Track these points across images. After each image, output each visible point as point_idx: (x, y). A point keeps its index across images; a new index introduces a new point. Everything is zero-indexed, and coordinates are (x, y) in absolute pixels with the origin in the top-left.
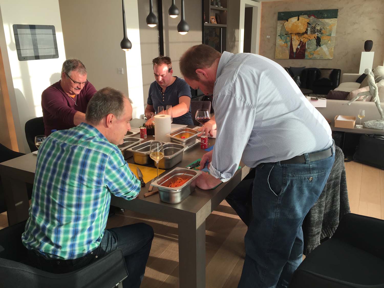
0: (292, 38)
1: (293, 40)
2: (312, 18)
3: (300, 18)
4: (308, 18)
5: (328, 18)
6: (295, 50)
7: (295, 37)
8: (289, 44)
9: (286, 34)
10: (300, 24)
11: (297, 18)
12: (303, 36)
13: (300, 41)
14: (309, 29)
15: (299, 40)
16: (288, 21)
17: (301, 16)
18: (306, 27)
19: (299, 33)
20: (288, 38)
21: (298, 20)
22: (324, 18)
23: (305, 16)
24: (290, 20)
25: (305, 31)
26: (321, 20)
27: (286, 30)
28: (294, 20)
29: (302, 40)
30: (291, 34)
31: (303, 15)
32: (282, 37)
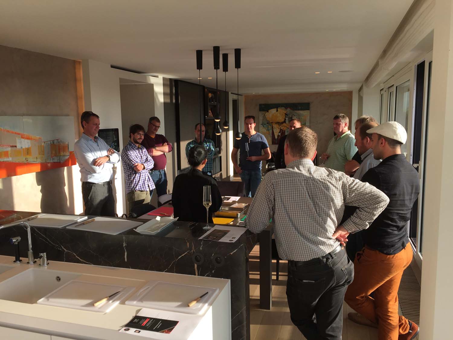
0: (273, 126)
1: (274, 128)
2: (289, 109)
3: (278, 109)
4: (285, 109)
5: (301, 110)
6: (276, 137)
7: (275, 126)
8: (271, 131)
9: (267, 123)
10: (279, 115)
11: (276, 109)
12: (282, 125)
13: (280, 130)
14: (287, 119)
15: (279, 128)
16: (268, 112)
17: (279, 108)
18: (284, 117)
19: (279, 122)
20: (269, 126)
21: (277, 111)
22: (299, 110)
23: (282, 108)
24: (270, 111)
25: (284, 120)
26: (296, 111)
27: (268, 119)
28: (273, 111)
29: (282, 128)
30: (272, 123)
31: (281, 107)
32: (265, 125)
